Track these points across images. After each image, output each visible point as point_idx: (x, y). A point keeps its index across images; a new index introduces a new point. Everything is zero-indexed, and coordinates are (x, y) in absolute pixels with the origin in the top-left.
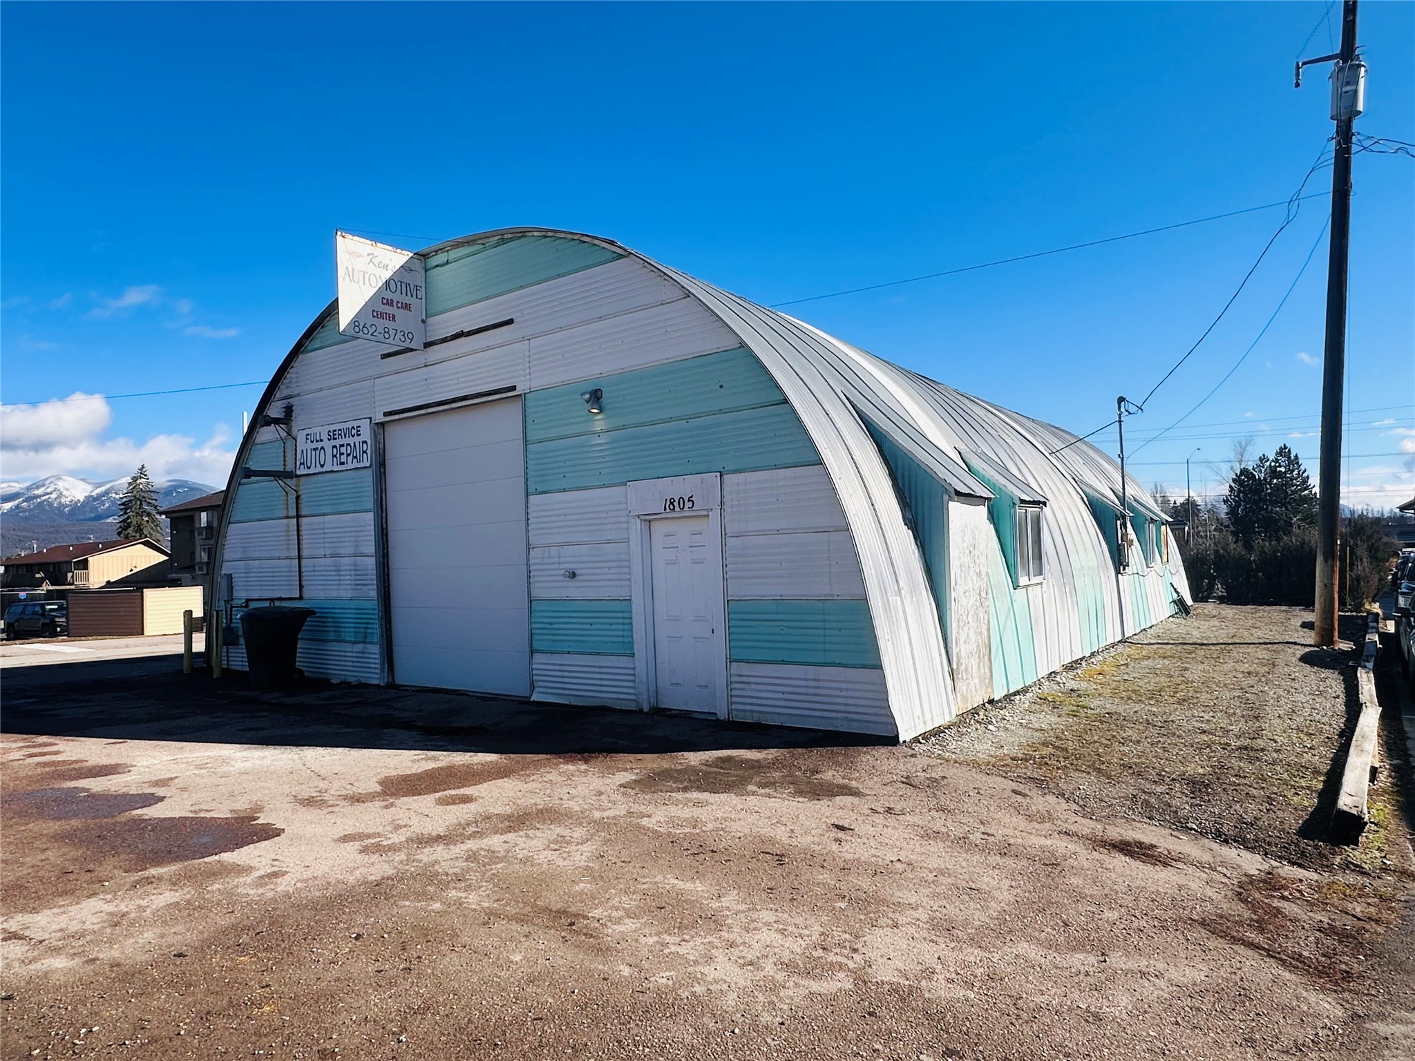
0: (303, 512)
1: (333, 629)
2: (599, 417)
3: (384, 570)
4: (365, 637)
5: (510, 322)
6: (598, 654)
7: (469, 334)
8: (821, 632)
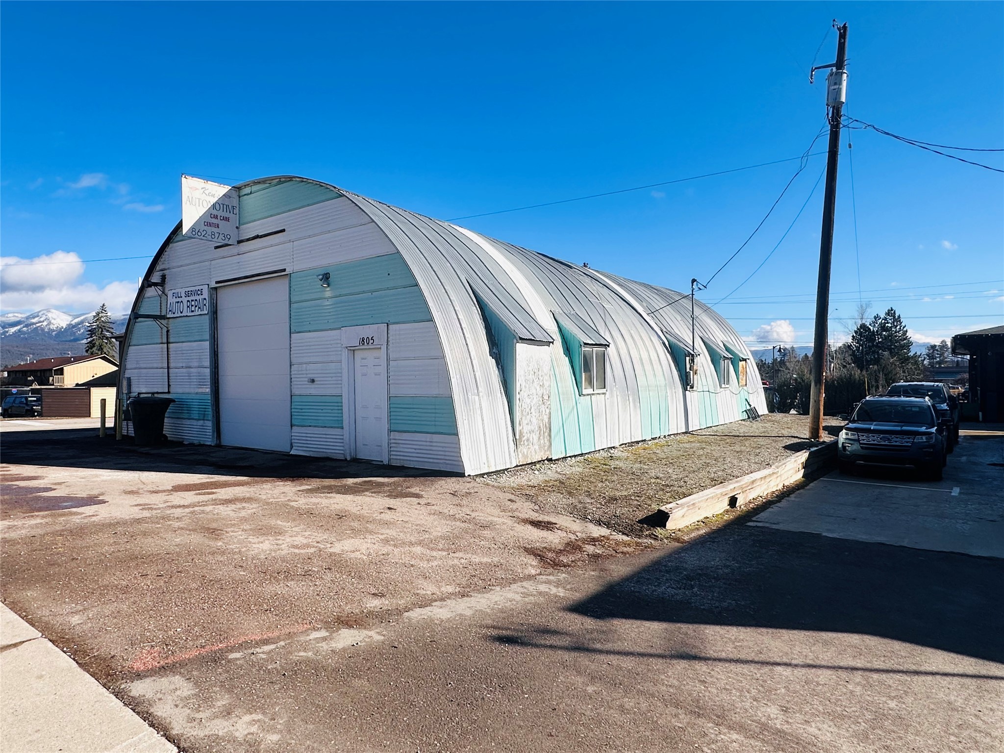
0: (171, 340)
1: (186, 412)
2: (328, 289)
3: (215, 376)
4: (204, 417)
5: (283, 231)
6: (325, 427)
7: (262, 237)
8: (434, 415)
